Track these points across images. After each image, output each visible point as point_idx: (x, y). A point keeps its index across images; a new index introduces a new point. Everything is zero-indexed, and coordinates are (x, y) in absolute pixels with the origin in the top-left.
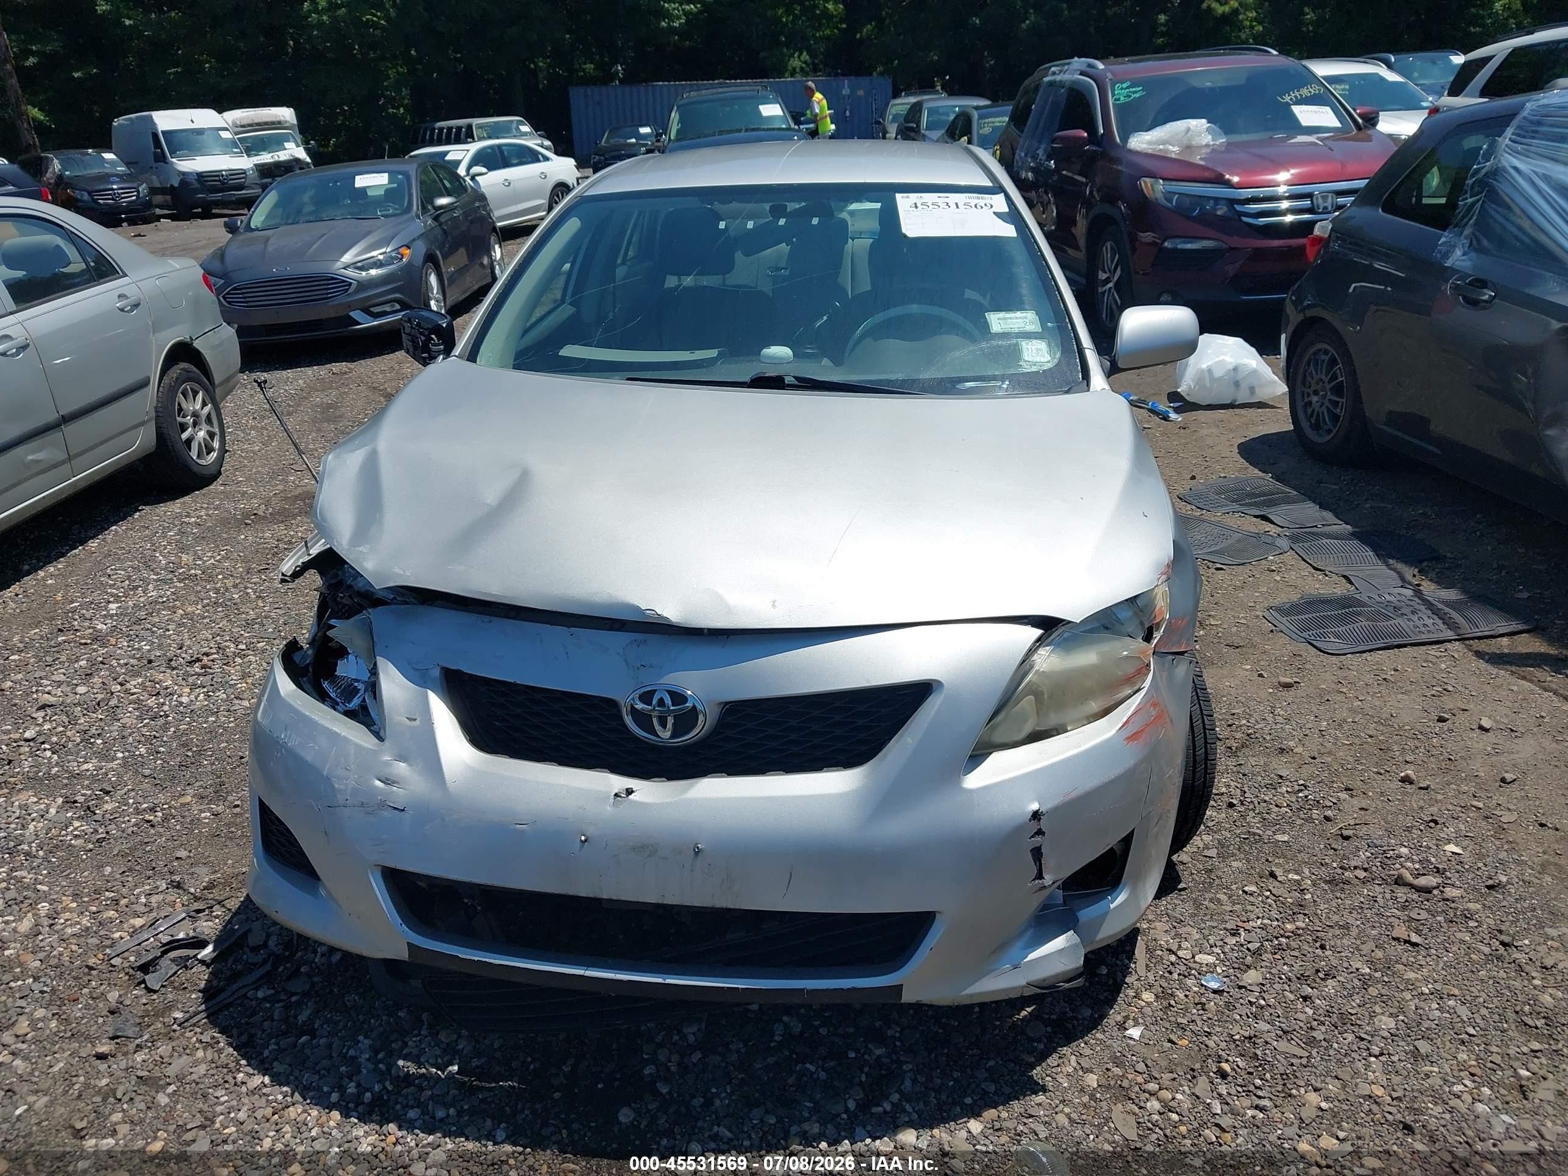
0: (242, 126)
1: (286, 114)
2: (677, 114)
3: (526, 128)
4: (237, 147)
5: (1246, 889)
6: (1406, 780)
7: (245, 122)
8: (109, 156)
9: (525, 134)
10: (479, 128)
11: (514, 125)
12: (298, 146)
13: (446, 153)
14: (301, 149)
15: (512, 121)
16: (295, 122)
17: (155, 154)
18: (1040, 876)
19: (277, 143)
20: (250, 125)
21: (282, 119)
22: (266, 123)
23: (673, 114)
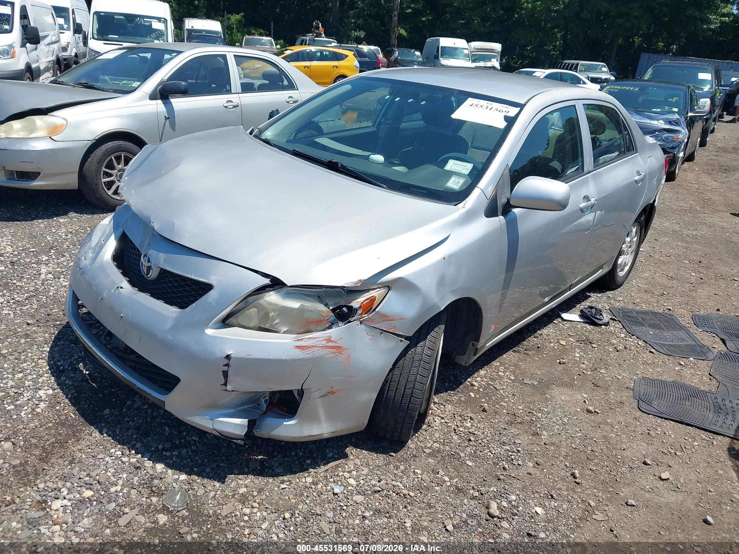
0: (477, 49)
1: (497, 47)
2: (652, 70)
3: (605, 69)
4: (469, 57)
5: (416, 470)
6: (573, 475)
7: (479, 47)
8: (418, 53)
9: (604, 72)
10: (582, 66)
11: (600, 67)
12: (497, 61)
13: (534, 72)
14: (498, 63)
15: (600, 65)
16: (500, 50)
17: (435, 55)
18: (225, 384)
19: (488, 58)
20: (480, 49)
21: (495, 48)
22: (487, 49)
23: (649, 70)
